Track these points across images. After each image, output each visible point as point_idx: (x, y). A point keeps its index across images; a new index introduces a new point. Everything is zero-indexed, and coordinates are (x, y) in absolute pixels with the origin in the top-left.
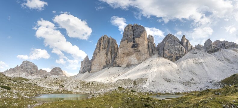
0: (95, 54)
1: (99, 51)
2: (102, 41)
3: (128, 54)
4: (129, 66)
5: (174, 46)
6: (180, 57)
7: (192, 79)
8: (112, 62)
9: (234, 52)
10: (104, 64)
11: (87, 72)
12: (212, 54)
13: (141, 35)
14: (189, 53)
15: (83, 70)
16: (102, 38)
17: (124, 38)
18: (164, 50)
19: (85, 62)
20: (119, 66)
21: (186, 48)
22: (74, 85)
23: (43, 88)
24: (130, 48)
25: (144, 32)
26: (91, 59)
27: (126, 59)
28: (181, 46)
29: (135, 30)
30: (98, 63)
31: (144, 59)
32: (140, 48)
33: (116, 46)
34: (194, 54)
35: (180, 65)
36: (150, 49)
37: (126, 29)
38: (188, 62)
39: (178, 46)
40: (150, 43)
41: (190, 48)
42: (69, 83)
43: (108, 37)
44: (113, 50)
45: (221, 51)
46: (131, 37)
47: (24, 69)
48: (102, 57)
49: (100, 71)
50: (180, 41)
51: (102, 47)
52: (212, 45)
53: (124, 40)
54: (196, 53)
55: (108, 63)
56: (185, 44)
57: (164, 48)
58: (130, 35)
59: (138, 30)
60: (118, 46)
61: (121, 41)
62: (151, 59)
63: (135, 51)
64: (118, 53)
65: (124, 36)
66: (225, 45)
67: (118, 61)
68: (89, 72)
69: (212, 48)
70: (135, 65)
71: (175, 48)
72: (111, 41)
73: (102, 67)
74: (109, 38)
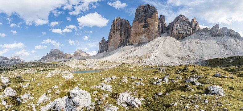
0: (110, 35)
1: (114, 32)
2: (116, 23)
3: (140, 34)
4: (140, 44)
5: (183, 26)
6: (186, 37)
7: (189, 56)
8: (126, 41)
9: (234, 41)
10: (119, 43)
11: (105, 52)
12: (215, 37)
13: (152, 16)
14: (195, 33)
15: (101, 50)
16: (116, 21)
17: (136, 19)
18: (172, 30)
19: (102, 43)
20: (132, 45)
21: (194, 29)
22: (93, 64)
23: (71, 67)
24: (141, 28)
25: (155, 13)
26: (107, 40)
27: (138, 38)
28: (189, 27)
29: (147, 10)
30: (113, 43)
31: (154, 37)
32: (151, 28)
33: (129, 27)
34: (199, 36)
35: (184, 43)
36: (160, 29)
37: (138, 10)
38: (191, 41)
39: (187, 27)
40: (160, 24)
41: (198, 29)
42: (90, 62)
43: (120, 19)
44: (126, 31)
45: (224, 37)
46: (143, 18)
47: (53, 55)
48: (117, 37)
49: (116, 50)
50: (190, 22)
51: (116, 28)
52: (218, 30)
53: (136, 21)
54: (202, 35)
55: (122, 42)
56: (193, 25)
57: (173, 28)
58: (142, 16)
59: (150, 10)
60: (131, 27)
61: (133, 22)
62: (160, 38)
63: (146, 31)
64: (131, 33)
65: (135, 17)
66: (229, 33)
67: (130, 40)
68: (106, 51)
69: (217, 33)
70: (146, 43)
71: (183, 28)
72: (124, 22)
73: (117, 46)
74: (122, 20)
